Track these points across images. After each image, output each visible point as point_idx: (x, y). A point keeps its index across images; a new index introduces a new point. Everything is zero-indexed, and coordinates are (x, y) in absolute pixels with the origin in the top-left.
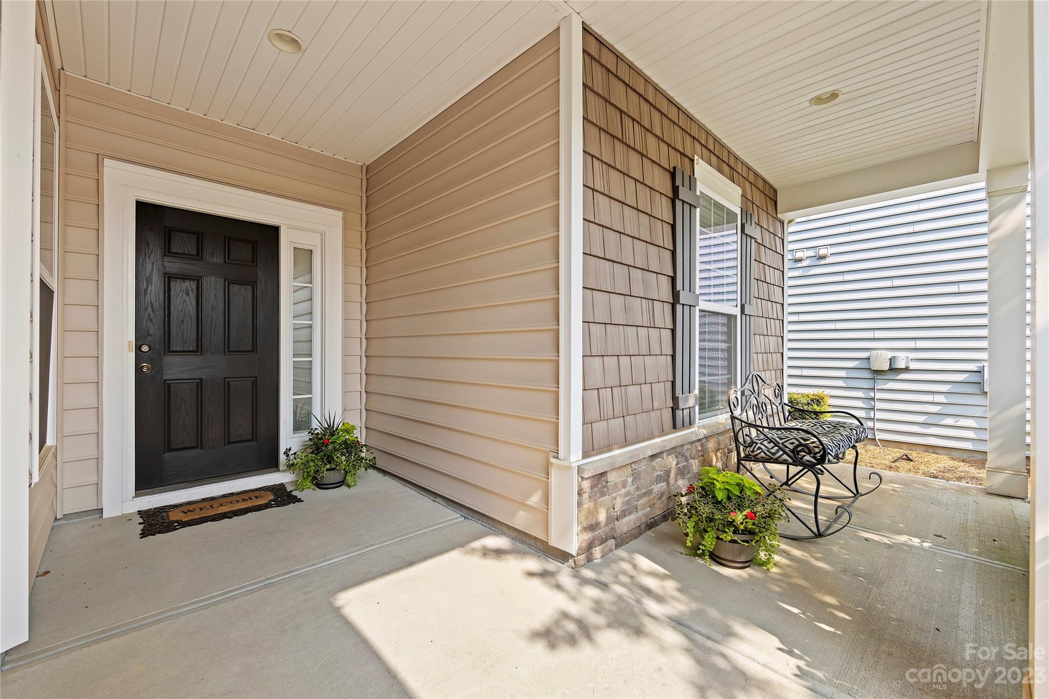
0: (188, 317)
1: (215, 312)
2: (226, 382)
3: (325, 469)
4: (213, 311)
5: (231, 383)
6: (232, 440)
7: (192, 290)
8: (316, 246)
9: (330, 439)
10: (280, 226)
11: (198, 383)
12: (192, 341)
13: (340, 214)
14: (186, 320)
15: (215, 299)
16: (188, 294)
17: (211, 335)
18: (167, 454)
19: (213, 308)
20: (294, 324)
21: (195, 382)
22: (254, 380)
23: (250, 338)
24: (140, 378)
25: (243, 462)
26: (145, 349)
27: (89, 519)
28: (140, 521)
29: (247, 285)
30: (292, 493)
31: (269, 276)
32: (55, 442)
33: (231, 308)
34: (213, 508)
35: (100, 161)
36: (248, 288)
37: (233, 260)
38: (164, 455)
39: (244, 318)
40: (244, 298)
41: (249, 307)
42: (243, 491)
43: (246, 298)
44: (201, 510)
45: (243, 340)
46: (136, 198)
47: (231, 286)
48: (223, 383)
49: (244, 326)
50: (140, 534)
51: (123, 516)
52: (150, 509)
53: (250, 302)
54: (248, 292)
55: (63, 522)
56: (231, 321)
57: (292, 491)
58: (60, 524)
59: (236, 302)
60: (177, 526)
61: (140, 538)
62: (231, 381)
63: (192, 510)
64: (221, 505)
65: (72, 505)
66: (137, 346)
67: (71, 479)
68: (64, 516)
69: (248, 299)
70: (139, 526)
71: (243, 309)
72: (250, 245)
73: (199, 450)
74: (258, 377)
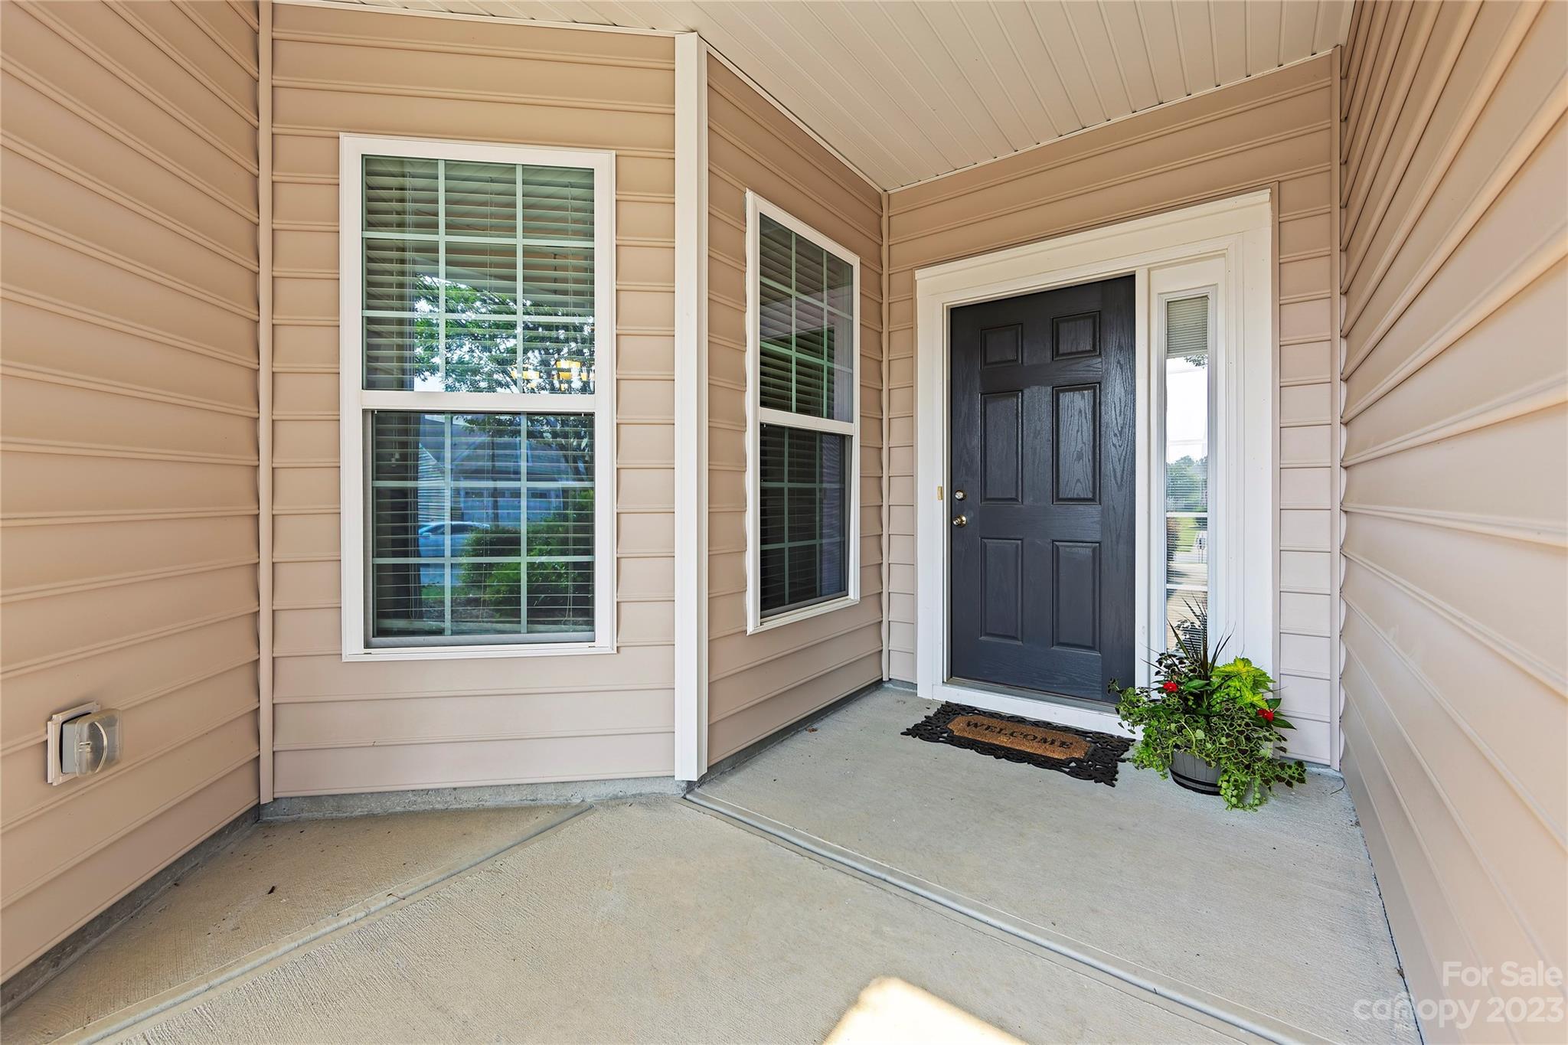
1: (1038, 440)
2: (1054, 545)
3: (1170, 742)
4: (1036, 439)
5: (1060, 548)
6: (1061, 640)
8: (1215, 284)
10: (1135, 271)
11: (1017, 545)
13: (1265, 196)
15: (1039, 419)
16: (1006, 418)
17: (1033, 475)
18: (983, 638)
19: (1036, 434)
21: (1014, 543)
22: (1096, 547)
23: (1090, 477)
24: (955, 533)
25: (1079, 680)
26: (959, 495)
27: (907, 692)
28: (931, 713)
29: (1086, 389)
30: (1119, 764)
31: (1121, 368)
32: (858, 597)
33: (1061, 430)
34: (999, 732)
35: (913, 276)
36: (1086, 395)
37: (1064, 355)
38: (980, 639)
39: (1080, 445)
40: (1080, 411)
41: (1087, 427)
42: (1067, 727)
43: (1083, 412)
44: (986, 729)
45: (1078, 480)
46: (945, 305)
47: (1061, 395)
48: (1050, 548)
49: (1080, 457)
50: (907, 729)
51: (930, 702)
52: (957, 705)
53: (1090, 416)
54: (1086, 401)
55: (890, 686)
56: (1061, 451)
57: (1124, 761)
58: (888, 688)
59: (1069, 420)
60: (944, 737)
61: (902, 734)
62: (1062, 546)
63: (979, 724)
64: (1012, 735)
65: (896, 670)
66: (952, 491)
67: (895, 641)
68: (890, 679)
69: (1086, 414)
70: (920, 719)
71: (1078, 431)
72: (1089, 322)
73: (1020, 643)
74: (1102, 544)
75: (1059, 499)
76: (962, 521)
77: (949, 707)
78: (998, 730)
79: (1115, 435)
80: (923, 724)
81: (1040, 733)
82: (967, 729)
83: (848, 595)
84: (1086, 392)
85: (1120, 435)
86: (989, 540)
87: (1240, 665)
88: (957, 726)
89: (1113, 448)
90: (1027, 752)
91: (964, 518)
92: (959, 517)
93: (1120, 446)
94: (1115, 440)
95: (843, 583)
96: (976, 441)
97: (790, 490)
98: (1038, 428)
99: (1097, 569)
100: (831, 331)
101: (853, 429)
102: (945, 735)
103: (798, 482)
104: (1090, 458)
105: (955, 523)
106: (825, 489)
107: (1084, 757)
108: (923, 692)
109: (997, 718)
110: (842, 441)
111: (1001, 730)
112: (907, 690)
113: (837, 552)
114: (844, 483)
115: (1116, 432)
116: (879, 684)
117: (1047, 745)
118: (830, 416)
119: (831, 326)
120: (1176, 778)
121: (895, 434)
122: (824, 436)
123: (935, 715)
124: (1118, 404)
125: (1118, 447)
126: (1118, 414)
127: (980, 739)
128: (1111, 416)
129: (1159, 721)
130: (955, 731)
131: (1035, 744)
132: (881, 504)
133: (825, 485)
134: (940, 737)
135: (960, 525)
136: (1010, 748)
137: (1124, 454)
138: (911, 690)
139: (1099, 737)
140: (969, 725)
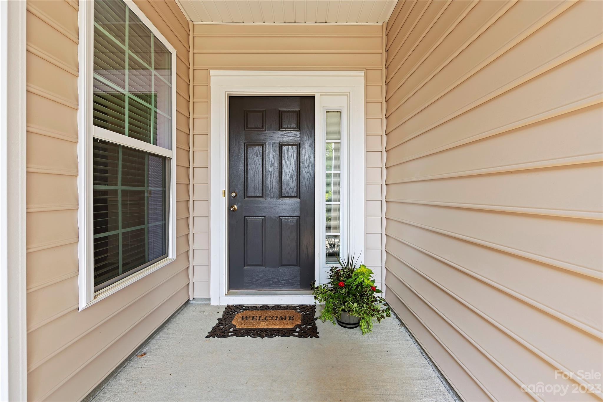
0: (257, 172)
1: (273, 168)
2: (280, 219)
3: (340, 309)
4: (272, 167)
5: (283, 220)
6: (283, 264)
7: (260, 152)
8: (344, 107)
9: (345, 281)
10: (315, 95)
11: (263, 219)
12: (259, 190)
14: (256, 175)
15: (273, 158)
16: (257, 156)
17: (270, 185)
18: (246, 268)
19: (272, 165)
20: (326, 174)
21: (261, 219)
22: (298, 219)
23: (296, 187)
24: (231, 214)
25: (290, 281)
26: (233, 195)
27: (204, 304)
28: (220, 316)
29: (294, 145)
30: (316, 321)
31: (308, 137)
32: (175, 257)
33: (283, 163)
34: (259, 319)
35: (208, 73)
36: (294, 148)
37: (284, 128)
38: (244, 268)
39: (291, 171)
40: (291, 156)
41: (294, 163)
42: (287, 306)
43: (293, 156)
44: (253, 319)
45: (290, 188)
46: (227, 93)
47: (283, 147)
48: (278, 220)
49: (291, 177)
50: (209, 333)
51: (218, 307)
52: (233, 306)
53: (295, 158)
54: (294, 151)
55: (194, 302)
56: (283, 174)
57: (316, 319)
58: (192, 303)
59: (287, 159)
60: (231, 332)
61: (206, 337)
62: (283, 219)
63: (248, 317)
64: (265, 319)
65: (197, 293)
66: (230, 193)
67: (197, 277)
68: (194, 298)
69: (294, 157)
70: (215, 322)
71: (290, 165)
72: (295, 114)
73: (264, 268)
74: (300, 217)
75: (282, 197)
76: (235, 208)
77: (229, 308)
78: (258, 318)
79: (306, 167)
80: (218, 325)
81: (277, 313)
82: (243, 322)
83: (168, 256)
84: (294, 147)
85: (308, 167)
86: (249, 218)
87: (363, 268)
88: (237, 322)
89: (305, 174)
90: (275, 329)
91: (236, 206)
92: (233, 206)
93: (308, 173)
94: (306, 170)
95: (164, 250)
96: (242, 167)
97: (123, 191)
98: (273, 162)
99: (299, 228)
100: (156, 96)
101: (172, 154)
102: (231, 330)
103: (130, 185)
104: (296, 178)
105: (231, 209)
106: (151, 191)
107: (301, 323)
108: (213, 303)
109: (255, 309)
110: (165, 160)
111: (260, 317)
112: (204, 302)
113: (159, 231)
114: (165, 187)
115: (306, 166)
116: (187, 302)
117: (283, 321)
118: (155, 144)
119: (156, 92)
120: (339, 322)
121: (197, 160)
122: (150, 157)
123: (223, 317)
124: (307, 153)
125: (307, 173)
126: (307, 159)
127: (251, 327)
128: (305, 159)
129: (333, 299)
130: (237, 325)
131: (278, 322)
132: (188, 200)
133: (150, 188)
134: (228, 333)
135: (234, 210)
136: (267, 329)
137: (309, 176)
138: (207, 302)
139: (303, 308)
140: (243, 319)
